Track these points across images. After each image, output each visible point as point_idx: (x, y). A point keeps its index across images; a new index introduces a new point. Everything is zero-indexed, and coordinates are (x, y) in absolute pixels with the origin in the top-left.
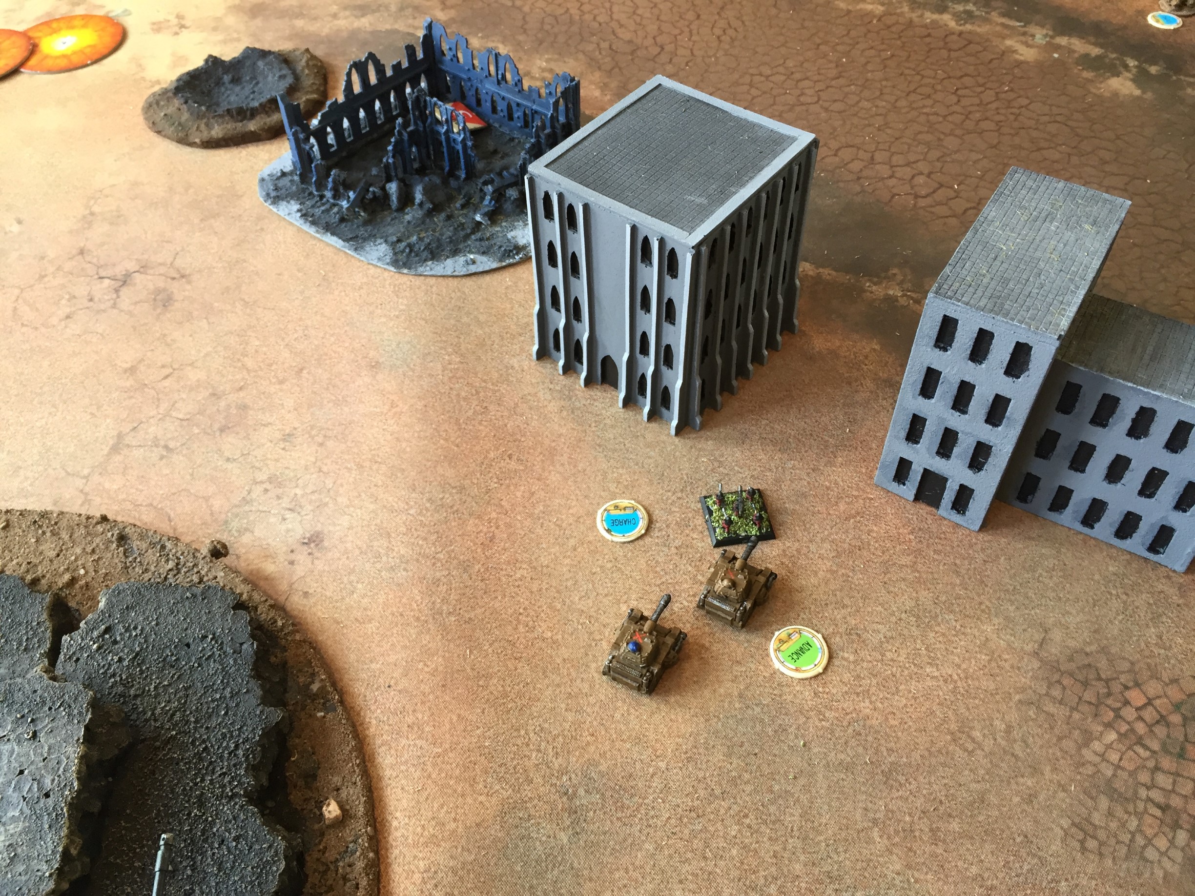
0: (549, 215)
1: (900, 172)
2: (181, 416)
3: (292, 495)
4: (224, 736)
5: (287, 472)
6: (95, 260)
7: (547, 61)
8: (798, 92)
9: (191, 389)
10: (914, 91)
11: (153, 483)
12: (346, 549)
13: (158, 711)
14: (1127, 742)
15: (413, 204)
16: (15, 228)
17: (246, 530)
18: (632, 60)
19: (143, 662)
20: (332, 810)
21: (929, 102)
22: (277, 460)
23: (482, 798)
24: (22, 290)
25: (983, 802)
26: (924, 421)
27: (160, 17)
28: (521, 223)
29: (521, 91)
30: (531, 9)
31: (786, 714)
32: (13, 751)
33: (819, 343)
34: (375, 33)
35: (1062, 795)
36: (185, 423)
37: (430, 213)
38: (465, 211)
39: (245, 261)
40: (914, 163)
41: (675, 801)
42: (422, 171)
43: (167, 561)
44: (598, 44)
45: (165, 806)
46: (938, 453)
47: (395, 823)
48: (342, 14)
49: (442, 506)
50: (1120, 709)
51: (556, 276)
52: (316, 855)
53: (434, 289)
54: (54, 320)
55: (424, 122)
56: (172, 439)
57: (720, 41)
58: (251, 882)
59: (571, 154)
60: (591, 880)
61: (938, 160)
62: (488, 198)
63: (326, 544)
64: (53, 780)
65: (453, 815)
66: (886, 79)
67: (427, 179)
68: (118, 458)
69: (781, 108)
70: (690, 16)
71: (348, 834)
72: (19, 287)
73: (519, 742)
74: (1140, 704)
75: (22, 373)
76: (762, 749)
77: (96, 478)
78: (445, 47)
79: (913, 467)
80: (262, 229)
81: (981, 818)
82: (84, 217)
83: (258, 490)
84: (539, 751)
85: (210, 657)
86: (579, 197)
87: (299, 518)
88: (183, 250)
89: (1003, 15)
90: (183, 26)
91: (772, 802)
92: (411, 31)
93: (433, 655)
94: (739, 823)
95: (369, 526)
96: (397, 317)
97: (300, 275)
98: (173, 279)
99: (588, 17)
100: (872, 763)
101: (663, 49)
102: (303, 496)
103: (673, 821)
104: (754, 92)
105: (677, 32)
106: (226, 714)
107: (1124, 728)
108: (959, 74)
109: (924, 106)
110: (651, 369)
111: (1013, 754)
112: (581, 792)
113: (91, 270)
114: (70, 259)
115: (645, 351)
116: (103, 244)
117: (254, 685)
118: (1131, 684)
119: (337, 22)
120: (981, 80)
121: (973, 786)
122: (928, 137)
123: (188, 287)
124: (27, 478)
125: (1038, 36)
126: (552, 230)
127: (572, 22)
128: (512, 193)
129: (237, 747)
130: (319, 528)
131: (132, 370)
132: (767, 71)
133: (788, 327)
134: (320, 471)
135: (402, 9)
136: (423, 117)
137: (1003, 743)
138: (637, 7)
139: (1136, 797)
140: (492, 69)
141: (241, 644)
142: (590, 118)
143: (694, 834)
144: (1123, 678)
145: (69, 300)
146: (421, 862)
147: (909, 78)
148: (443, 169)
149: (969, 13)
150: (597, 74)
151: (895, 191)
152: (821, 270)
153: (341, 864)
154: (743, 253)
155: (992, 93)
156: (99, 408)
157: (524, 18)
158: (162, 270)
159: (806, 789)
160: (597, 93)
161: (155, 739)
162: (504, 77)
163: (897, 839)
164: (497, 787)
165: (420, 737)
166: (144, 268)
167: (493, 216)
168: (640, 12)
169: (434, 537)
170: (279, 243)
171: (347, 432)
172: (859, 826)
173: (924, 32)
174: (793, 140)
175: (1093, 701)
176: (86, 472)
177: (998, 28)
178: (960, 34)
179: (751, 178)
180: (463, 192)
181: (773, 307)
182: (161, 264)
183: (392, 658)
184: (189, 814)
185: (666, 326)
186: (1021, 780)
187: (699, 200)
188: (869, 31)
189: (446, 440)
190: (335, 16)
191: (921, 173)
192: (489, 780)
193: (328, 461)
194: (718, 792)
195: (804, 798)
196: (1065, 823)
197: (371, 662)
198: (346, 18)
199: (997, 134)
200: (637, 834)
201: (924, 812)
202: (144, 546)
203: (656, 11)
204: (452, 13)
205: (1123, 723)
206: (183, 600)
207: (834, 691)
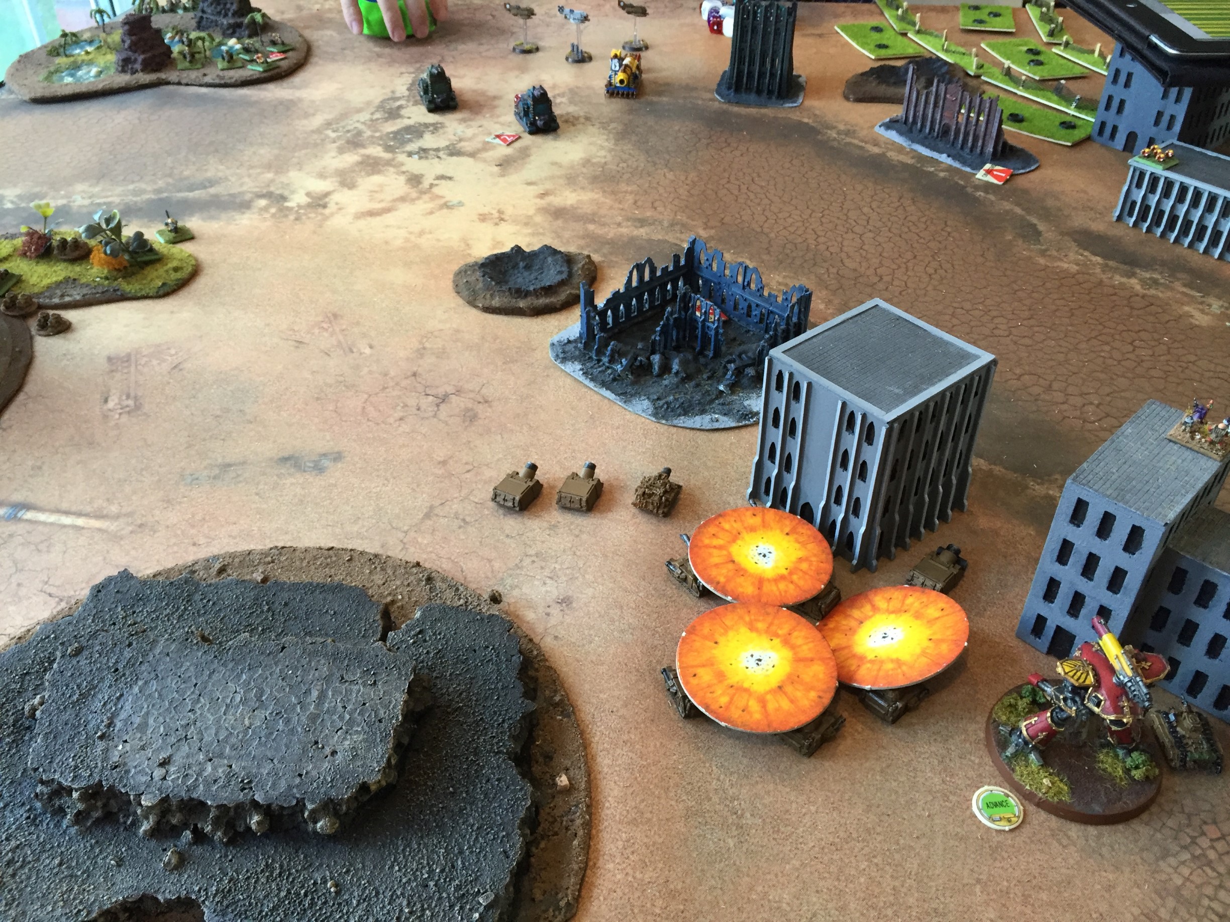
0: (779, 388)
1: (1073, 400)
2: (476, 500)
3: (552, 568)
4: (495, 712)
5: (550, 551)
6: (424, 382)
7: (785, 277)
8: (993, 326)
9: (485, 483)
10: (1095, 338)
11: (452, 544)
12: (589, 611)
13: (451, 690)
14: (1198, 863)
15: (670, 372)
16: (368, 351)
17: (517, 586)
18: (855, 284)
19: (443, 656)
20: (563, 780)
21: (1107, 348)
22: (543, 542)
23: (673, 803)
24: (370, 396)
25: (1069, 883)
26: (1059, 584)
27: (486, 210)
28: (755, 395)
29: (761, 296)
30: (776, 237)
31: (917, 792)
32: (359, 691)
33: (983, 522)
34: (650, 241)
35: (1136, 890)
36: (479, 506)
37: (683, 380)
38: (709, 382)
39: (533, 397)
40: (1086, 394)
41: (819, 836)
42: (678, 349)
43: (459, 599)
44: (828, 269)
45: (451, 750)
46: (1068, 612)
47: (607, 804)
48: (624, 224)
49: (664, 595)
50: (1196, 837)
51: (776, 436)
52: (547, 810)
53: (675, 436)
54: (391, 420)
55: (686, 313)
56: (469, 515)
57: (931, 279)
58: (506, 809)
59: (802, 346)
60: (748, 875)
61: (1108, 395)
62: (730, 373)
63: (574, 605)
64: (385, 713)
65: (650, 809)
66: (1072, 325)
67: (682, 355)
68: (429, 522)
69: (976, 337)
70: (909, 255)
71: (572, 800)
72: (367, 393)
73: (704, 771)
74: (1214, 837)
75: (365, 454)
76: (894, 813)
77: (412, 534)
78: (703, 258)
79: (1048, 623)
80: (548, 376)
81: (1066, 895)
82: (418, 350)
83: (527, 561)
84: (718, 780)
85: (489, 661)
86: (805, 376)
87: (556, 585)
88: (488, 383)
89: (1185, 285)
90: (502, 219)
91: (897, 851)
92: (678, 242)
93: (647, 698)
94: (869, 860)
95: (607, 598)
96: (644, 453)
97: (573, 412)
98: (479, 402)
99: (822, 247)
100: (982, 839)
101: (881, 279)
102: (560, 570)
103: (817, 849)
104: (955, 321)
105: (895, 267)
106: (498, 699)
107: (1198, 852)
108: (1137, 328)
109: (1103, 351)
110: (842, 516)
111: (1100, 854)
112: (748, 815)
113: (420, 388)
114: (406, 378)
115: (838, 501)
116: (430, 371)
117: (519, 684)
118: (1210, 821)
119: (620, 229)
120: (1156, 336)
121: (1064, 871)
122: (1102, 376)
123: (489, 410)
124: (363, 526)
125: (1214, 306)
126: (780, 400)
127: (808, 249)
128: (751, 371)
129: (504, 721)
130: (570, 593)
131: (444, 463)
132: (967, 306)
133: (959, 505)
134: (575, 554)
135: (672, 225)
136: (686, 308)
137: (1093, 844)
138: (864, 244)
139: (1199, 904)
140: (740, 279)
141: (512, 656)
142: (815, 325)
143: (831, 861)
144: (1203, 816)
145: (403, 407)
146: (624, 835)
147: (1093, 327)
148: (694, 349)
149: (1155, 282)
150: (824, 292)
151: (1065, 414)
152: (993, 467)
153: (565, 819)
154: (927, 436)
155: (1165, 348)
156: (418, 486)
157: (770, 241)
158: (472, 395)
159: (926, 847)
160: (822, 306)
161: (449, 706)
162: (749, 284)
163: (994, 897)
164: (684, 798)
165: (630, 751)
166: (459, 392)
167: (733, 387)
168: (865, 247)
169: (655, 616)
170: (560, 387)
171: (597, 530)
172: (965, 881)
173: (1111, 291)
174: (977, 357)
175: (1175, 827)
176: (406, 528)
177: (1178, 296)
178: (1143, 297)
179: (940, 380)
180: (709, 367)
181: (947, 486)
182: (471, 391)
183: (616, 693)
184: (467, 758)
185: (859, 482)
186: (1104, 874)
187: (897, 391)
188: (1062, 285)
189: (672, 549)
190: (619, 225)
191: (1091, 403)
192: (679, 791)
193: (582, 549)
194: (855, 835)
195: (924, 853)
196: (1136, 911)
197: (601, 692)
198: (628, 227)
199: (1163, 381)
200: (787, 852)
201: (1019, 881)
202: (444, 586)
203: (880, 249)
204: (712, 232)
205: (1197, 848)
206: (474, 621)
207: (959, 782)
